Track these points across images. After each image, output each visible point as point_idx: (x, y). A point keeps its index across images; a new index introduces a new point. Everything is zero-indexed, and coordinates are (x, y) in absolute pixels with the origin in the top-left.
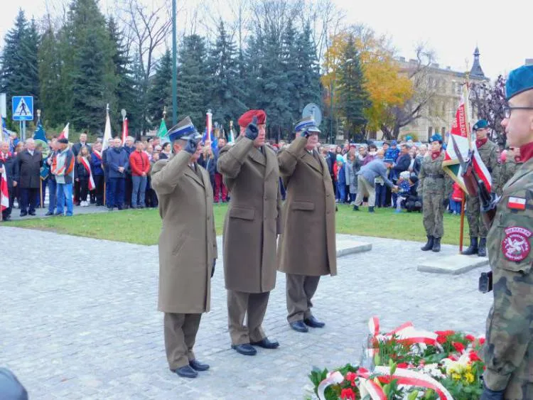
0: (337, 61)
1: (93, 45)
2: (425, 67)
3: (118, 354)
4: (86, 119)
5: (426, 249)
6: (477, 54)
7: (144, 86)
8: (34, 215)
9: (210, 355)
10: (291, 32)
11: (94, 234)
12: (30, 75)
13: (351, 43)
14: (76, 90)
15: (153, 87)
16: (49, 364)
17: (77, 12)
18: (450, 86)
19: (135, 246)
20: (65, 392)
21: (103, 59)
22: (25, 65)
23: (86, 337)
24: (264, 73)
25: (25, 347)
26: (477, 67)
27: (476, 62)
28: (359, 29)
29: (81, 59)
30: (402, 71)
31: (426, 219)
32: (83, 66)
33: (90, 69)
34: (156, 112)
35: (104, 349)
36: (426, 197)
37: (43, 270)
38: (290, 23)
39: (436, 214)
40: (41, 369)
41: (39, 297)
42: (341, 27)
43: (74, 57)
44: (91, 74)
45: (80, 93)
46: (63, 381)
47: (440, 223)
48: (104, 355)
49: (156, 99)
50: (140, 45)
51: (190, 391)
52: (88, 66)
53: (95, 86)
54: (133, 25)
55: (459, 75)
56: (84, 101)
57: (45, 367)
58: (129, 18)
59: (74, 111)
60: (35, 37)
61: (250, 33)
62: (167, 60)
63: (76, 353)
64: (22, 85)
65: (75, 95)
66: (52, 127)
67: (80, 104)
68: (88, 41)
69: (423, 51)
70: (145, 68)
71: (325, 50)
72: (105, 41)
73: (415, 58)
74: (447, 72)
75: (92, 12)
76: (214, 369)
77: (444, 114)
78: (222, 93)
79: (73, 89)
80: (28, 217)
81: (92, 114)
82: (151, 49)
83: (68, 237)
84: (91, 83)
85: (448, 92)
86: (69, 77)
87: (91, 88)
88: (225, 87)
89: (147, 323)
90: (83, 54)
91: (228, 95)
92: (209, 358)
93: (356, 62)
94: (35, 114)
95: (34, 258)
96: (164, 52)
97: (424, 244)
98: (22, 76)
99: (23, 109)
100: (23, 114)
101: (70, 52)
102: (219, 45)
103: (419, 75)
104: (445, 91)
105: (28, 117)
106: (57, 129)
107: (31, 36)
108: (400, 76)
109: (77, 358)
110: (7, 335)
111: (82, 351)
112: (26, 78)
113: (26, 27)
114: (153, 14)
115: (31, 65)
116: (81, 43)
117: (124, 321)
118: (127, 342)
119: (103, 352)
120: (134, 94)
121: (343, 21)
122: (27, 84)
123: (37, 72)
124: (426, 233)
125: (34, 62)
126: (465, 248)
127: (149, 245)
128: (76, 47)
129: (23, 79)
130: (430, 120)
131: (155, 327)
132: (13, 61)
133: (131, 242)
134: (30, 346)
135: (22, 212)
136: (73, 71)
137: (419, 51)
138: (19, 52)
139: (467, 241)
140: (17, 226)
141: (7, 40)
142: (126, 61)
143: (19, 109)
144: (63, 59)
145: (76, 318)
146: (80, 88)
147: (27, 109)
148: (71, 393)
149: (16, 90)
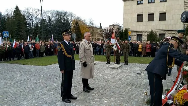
0: (74, 25)
1: (20, 20)
2: (91, 27)
3: (50, 97)
4: (19, 37)
5: (107, 63)
6: (101, 24)
7: (32, 30)
10: (64, 19)
11: (28, 64)
12: (4, 27)
13: (77, 21)
15: (33, 30)
16: (32, 102)
17: (15, 13)
18: (96, 30)
19: (40, 66)
21: (22, 24)
22: (2, 25)
23: (39, 93)
24: (59, 27)
25: (23, 98)
26: (101, 27)
27: (101, 26)
28: (78, 19)
30: (87, 27)
31: (107, 57)
32: (17, 25)
33: (19, 26)
34: (35, 36)
35: (46, 96)
36: (107, 52)
37: (19, 74)
38: (64, 17)
39: (109, 56)
40: (30, 104)
41: (21, 82)
42: (75, 18)
43: (15, 23)
44: (19, 27)
47: (110, 58)
49: (35, 33)
50: (30, 21)
53: (21, 30)
54: (28, 16)
55: (98, 28)
56: (18, 33)
57: (31, 103)
58: (27, 15)
59: (15, 36)
60: (4, 19)
61: (55, 19)
62: (37, 24)
65: (16, 32)
67: (17, 34)
69: (91, 23)
70: (32, 26)
71: (71, 23)
72: (23, 20)
73: (89, 25)
74: (95, 27)
75: (19, 13)
76: (78, 98)
77: (95, 36)
78: (50, 32)
79: (15, 31)
81: (20, 36)
82: (33, 22)
83: (22, 65)
85: (96, 32)
86: (14, 28)
88: (51, 30)
90: (17, 23)
91: (52, 32)
92: (75, 95)
93: (78, 25)
94: (9, 35)
95: (15, 71)
96: (36, 23)
97: (106, 62)
99: (6, 34)
100: (6, 36)
102: (49, 21)
103: (90, 28)
104: (95, 31)
105: (7, 37)
108: (87, 28)
109: (39, 100)
110: (16, 94)
113: (2, 17)
114: (33, 14)
115: (4, 25)
116: (17, 20)
118: (51, 93)
119: (46, 97)
120: (29, 32)
121: (75, 17)
122: (3, 29)
123: (5, 27)
124: (107, 60)
125: (5, 25)
126: (115, 63)
127: (44, 66)
130: (93, 37)
133: (39, 65)
134: (24, 97)
136: (15, 26)
137: (90, 23)
139: (116, 61)
142: (27, 24)
143: (5, 34)
145: (34, 87)
146: (17, 30)
147: (7, 35)
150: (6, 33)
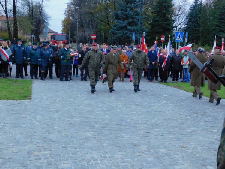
8: (178, 81)
9: (201, 149)
12: (198, 23)
14: (215, 30)
16: (135, 138)
20: (132, 150)
22: (196, 19)
23: (156, 131)
25: (132, 130)
29: (218, 16)
32: (219, 19)
40: (131, 139)
43: (216, 15)
44: (222, 22)
45: (216, 31)
46: (134, 145)
48: (157, 139)
51: (180, 162)
52: (221, 19)
53: (224, 28)
57: (133, 139)
60: (201, 7)
63: (148, 136)
64: (194, 28)
66: (203, 45)
68: (223, 8)
80: (175, 81)
84: (222, 26)
86: (213, 24)
87: (222, 29)
89: (185, 130)
90: (219, 14)
98: (194, 23)
100: (179, 40)
101: (214, 13)
105: (181, 41)
106: (204, 46)
107: (200, 7)
110: (129, 125)
111: (150, 136)
112: (196, 25)
113: (198, 3)
115: (198, 19)
116: (220, 9)
117: (177, 128)
118: (171, 136)
122: (196, 27)
125: (200, 18)
128: (217, 11)
129: (194, 25)
131: (188, 133)
132: (191, 17)
135: (173, 79)
136: (214, 21)
138: (194, 14)
140: (166, 85)
141: (190, 9)
143: (178, 37)
144: (211, 16)
145: (159, 123)
146: (216, 29)
147: (181, 38)
148: (133, 151)
149: (191, 29)
150: (180, 36)
